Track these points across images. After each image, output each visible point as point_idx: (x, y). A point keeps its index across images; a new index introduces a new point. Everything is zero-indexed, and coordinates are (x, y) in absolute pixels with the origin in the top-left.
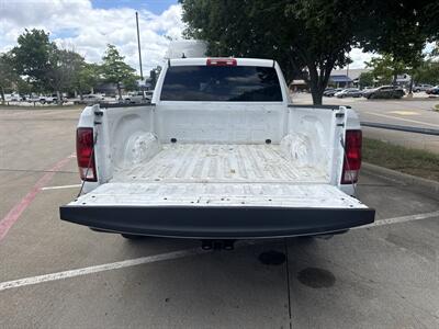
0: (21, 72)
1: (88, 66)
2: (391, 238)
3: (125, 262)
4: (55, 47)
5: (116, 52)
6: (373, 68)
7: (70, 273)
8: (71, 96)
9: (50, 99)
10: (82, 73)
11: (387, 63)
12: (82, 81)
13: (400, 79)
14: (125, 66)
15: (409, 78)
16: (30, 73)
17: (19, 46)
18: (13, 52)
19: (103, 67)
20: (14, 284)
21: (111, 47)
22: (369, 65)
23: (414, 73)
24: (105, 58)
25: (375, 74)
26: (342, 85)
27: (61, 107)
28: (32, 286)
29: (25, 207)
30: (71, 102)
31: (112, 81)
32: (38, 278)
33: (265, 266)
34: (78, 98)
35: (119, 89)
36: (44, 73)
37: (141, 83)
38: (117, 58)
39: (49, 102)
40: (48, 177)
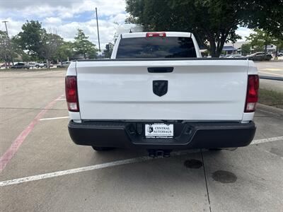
0: (24, 48)
1: (65, 43)
2: (273, 150)
3: (96, 166)
4: (45, 31)
5: (83, 34)
6: (251, 41)
7: (60, 173)
8: (55, 62)
9: (42, 64)
10: (62, 47)
11: (261, 37)
12: (62, 53)
13: (269, 48)
14: (88, 43)
15: (275, 47)
16: (30, 49)
17: (23, 31)
18: (19, 35)
19: (75, 43)
20: (25, 180)
21: (80, 31)
22: (248, 39)
23: (278, 43)
24: (76, 38)
25: (252, 44)
26: (230, 52)
27: (49, 69)
28: (37, 181)
29: (30, 131)
30: (55, 67)
31: (81, 52)
32: (41, 176)
33: (189, 169)
34: (60, 64)
35: (85, 57)
36: (38, 48)
37: (99, 53)
38: (84, 38)
39: (41, 67)
40: (43, 112)
